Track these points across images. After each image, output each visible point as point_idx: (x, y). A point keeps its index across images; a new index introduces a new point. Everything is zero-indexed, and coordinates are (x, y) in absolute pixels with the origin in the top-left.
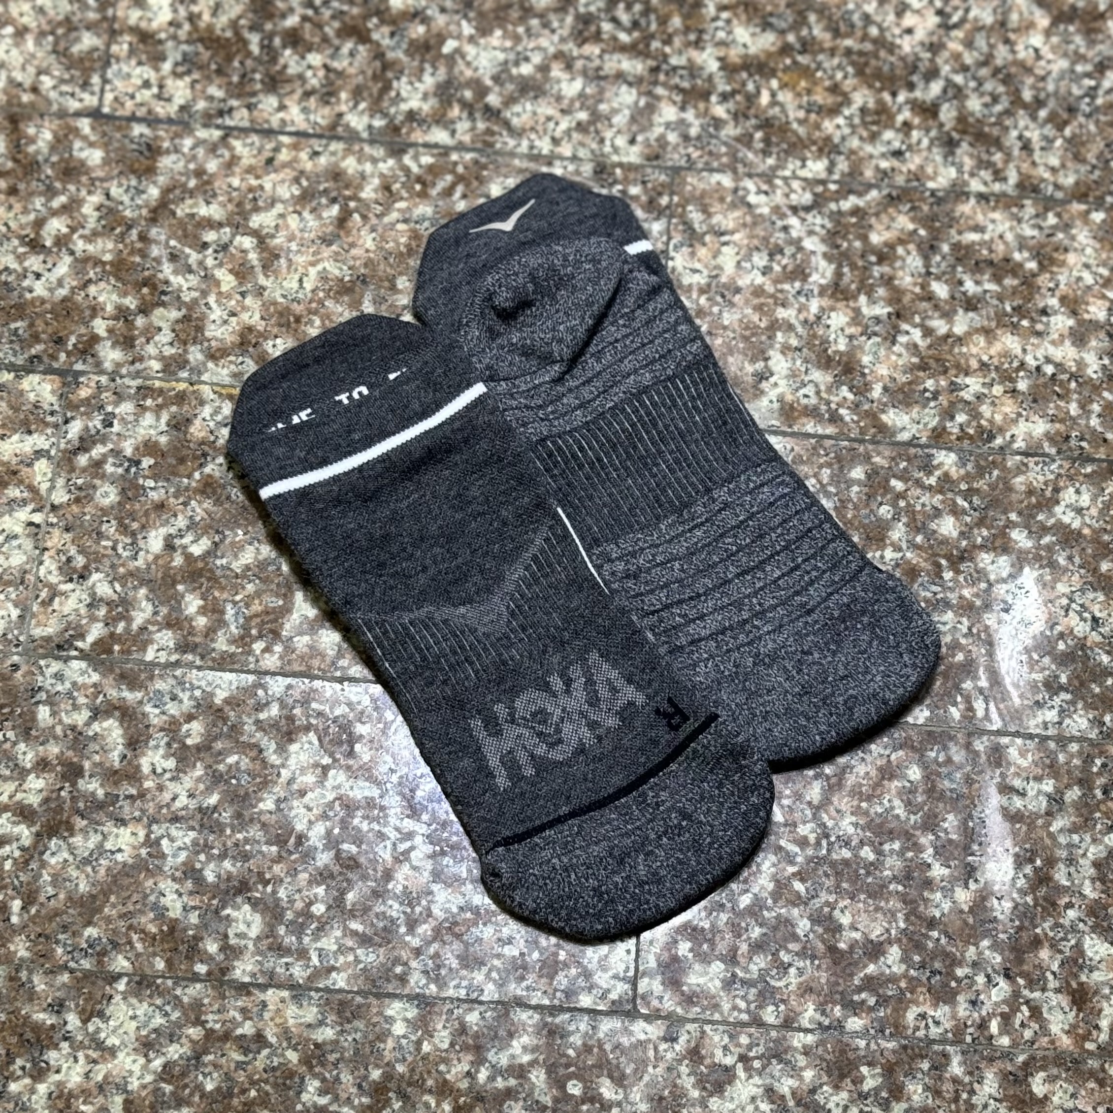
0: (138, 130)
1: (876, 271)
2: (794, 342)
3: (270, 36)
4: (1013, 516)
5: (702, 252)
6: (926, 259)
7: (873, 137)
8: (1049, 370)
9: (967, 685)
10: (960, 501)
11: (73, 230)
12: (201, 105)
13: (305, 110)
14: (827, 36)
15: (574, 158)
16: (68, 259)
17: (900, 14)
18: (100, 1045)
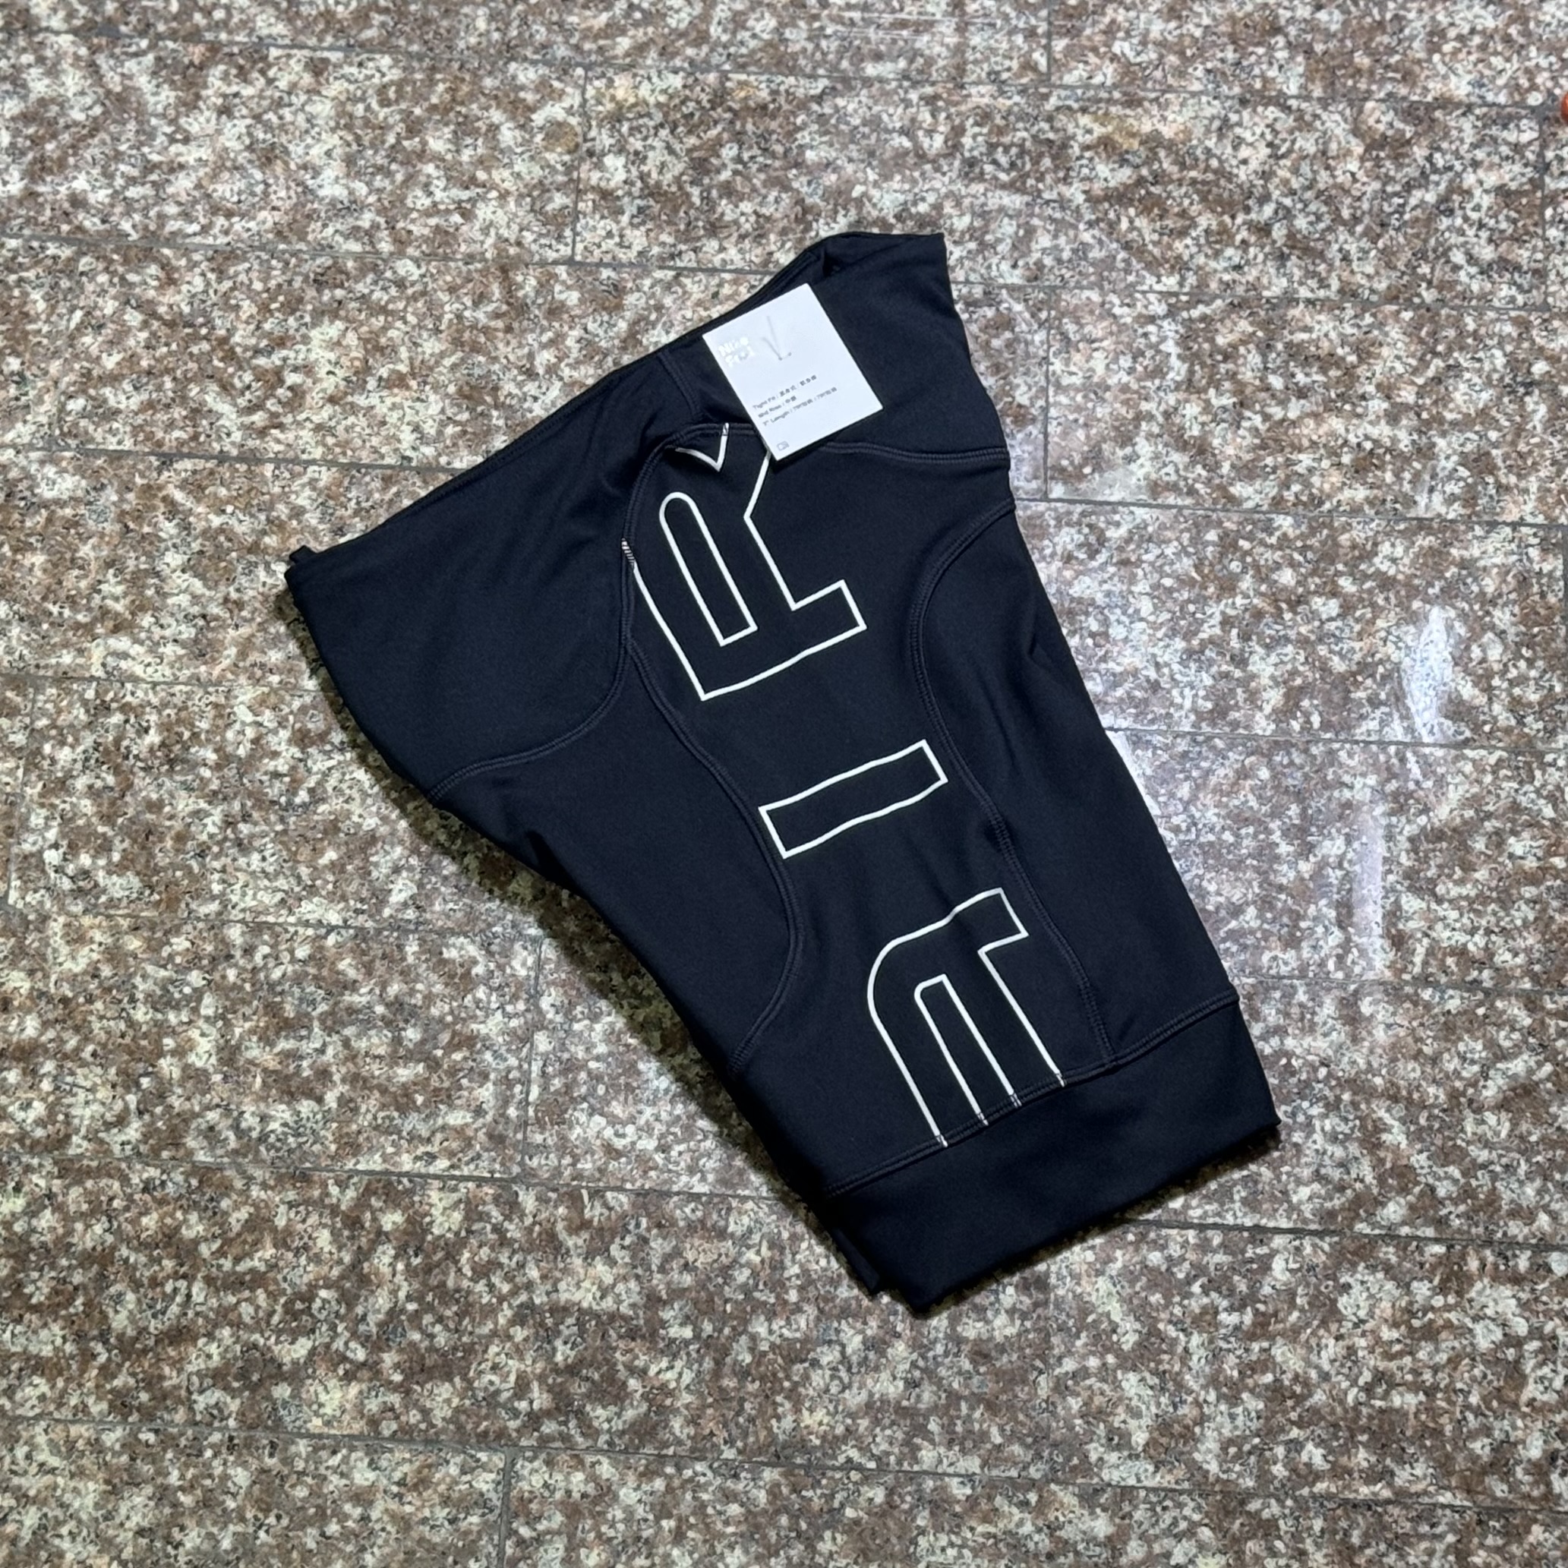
0: (606, 273)
1: (1223, 368)
2: (1156, 430)
3: (708, 190)
4: (1340, 567)
5: (1077, 357)
6: (1264, 356)
7: (1217, 254)
8: (1368, 445)
9: (1305, 703)
10: (1297, 556)
11: (560, 359)
12: (656, 250)
13: (741, 251)
14: (1175, 169)
15: (967, 282)
16: (558, 384)
17: (1235, 148)
18: (638, 995)
